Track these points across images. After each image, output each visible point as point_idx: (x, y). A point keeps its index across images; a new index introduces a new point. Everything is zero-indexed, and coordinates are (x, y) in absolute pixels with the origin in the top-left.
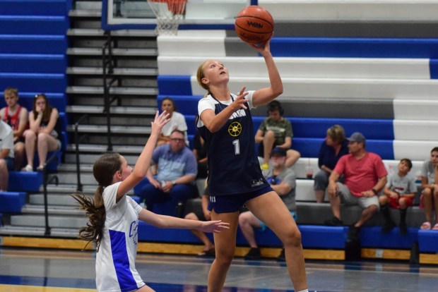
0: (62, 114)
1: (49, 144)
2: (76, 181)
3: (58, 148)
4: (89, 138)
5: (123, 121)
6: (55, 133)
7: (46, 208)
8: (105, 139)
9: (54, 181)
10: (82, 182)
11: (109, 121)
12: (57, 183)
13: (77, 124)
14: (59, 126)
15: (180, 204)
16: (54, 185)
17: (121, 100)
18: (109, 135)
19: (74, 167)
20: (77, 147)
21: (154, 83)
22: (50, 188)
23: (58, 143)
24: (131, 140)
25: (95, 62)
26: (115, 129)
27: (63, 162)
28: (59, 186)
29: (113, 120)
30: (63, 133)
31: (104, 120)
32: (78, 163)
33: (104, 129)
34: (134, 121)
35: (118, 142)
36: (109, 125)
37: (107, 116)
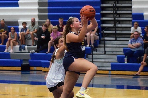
0: (99, 27)
1: (94, 37)
2: (104, 50)
3: (98, 39)
4: (109, 35)
5: (121, 29)
6: (97, 34)
7: (93, 60)
8: (114, 36)
9: (96, 50)
10: (106, 50)
11: (115, 29)
12: (97, 51)
13: (104, 30)
14: (98, 31)
15: (139, 58)
16: (96, 52)
17: (120, 22)
18: (116, 34)
19: (103, 45)
20: (104, 38)
21: (131, 16)
22: (94, 53)
23: (98, 37)
24: (124, 36)
25: (111, 9)
26: (118, 32)
27: (100, 43)
28: (97, 52)
29: (117, 29)
30: (100, 33)
31: (114, 29)
32: (104, 44)
33: (114, 32)
34: (124, 29)
35: (119, 36)
36: (116, 31)
37: (115, 28)
